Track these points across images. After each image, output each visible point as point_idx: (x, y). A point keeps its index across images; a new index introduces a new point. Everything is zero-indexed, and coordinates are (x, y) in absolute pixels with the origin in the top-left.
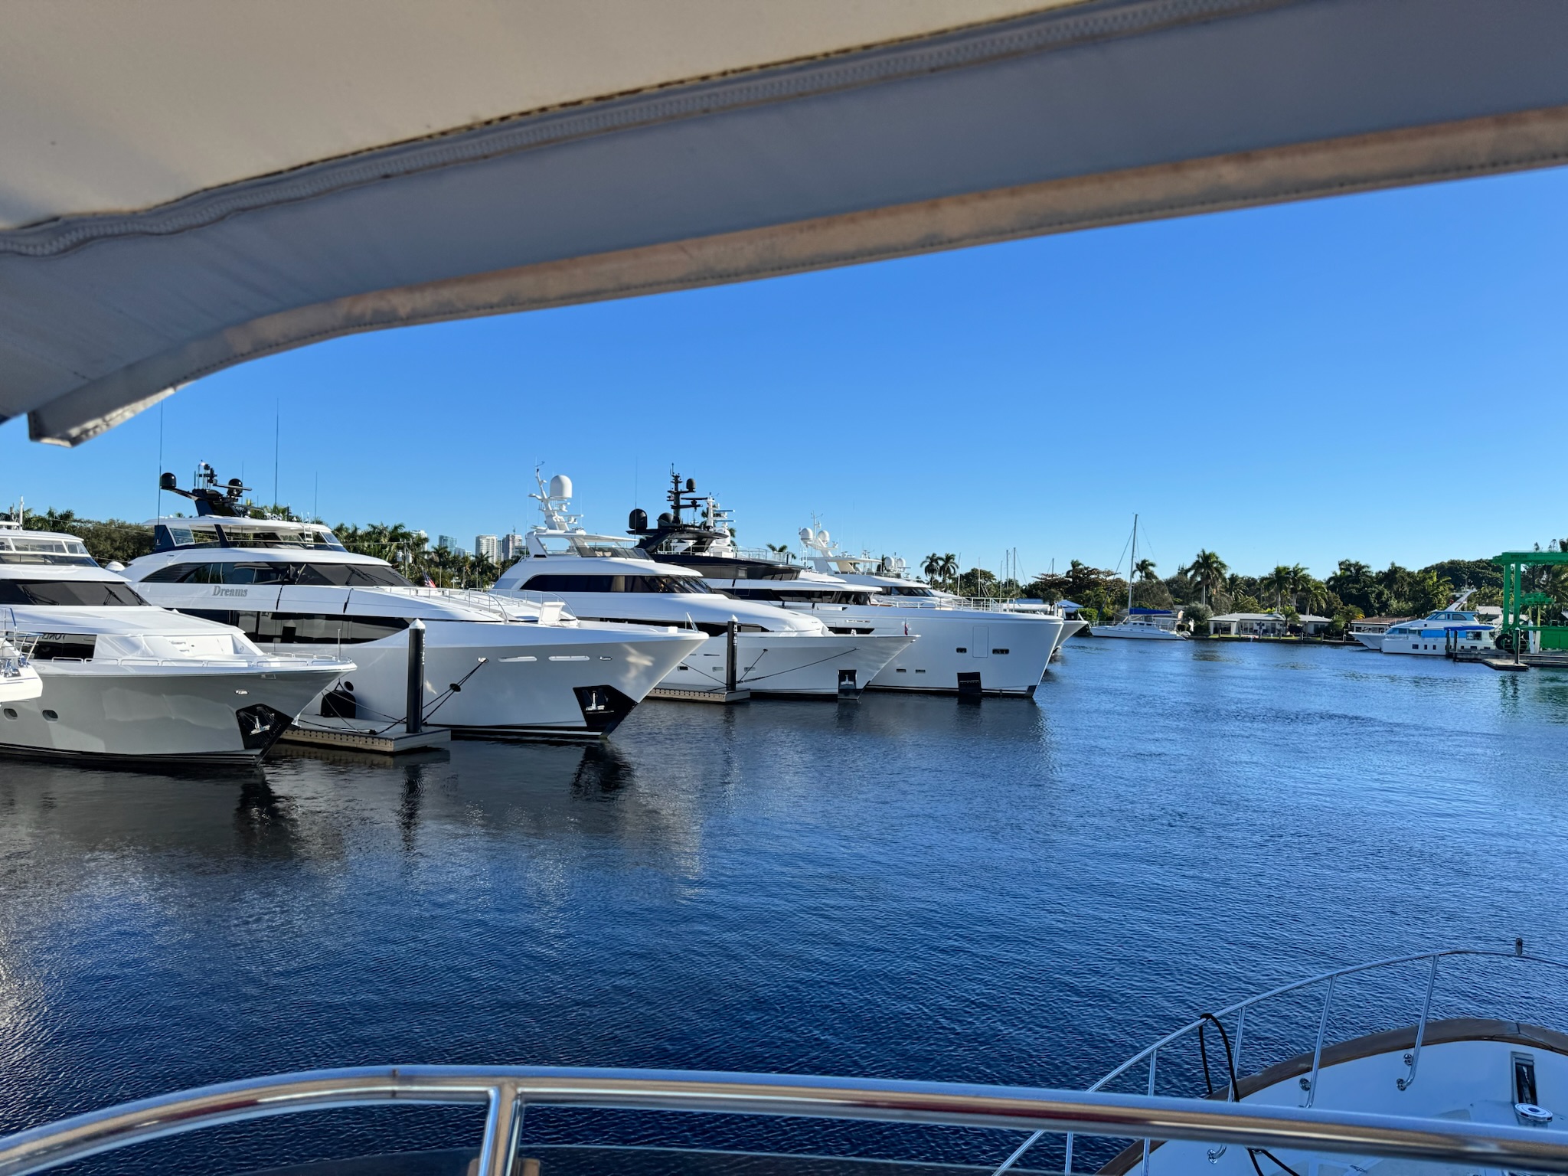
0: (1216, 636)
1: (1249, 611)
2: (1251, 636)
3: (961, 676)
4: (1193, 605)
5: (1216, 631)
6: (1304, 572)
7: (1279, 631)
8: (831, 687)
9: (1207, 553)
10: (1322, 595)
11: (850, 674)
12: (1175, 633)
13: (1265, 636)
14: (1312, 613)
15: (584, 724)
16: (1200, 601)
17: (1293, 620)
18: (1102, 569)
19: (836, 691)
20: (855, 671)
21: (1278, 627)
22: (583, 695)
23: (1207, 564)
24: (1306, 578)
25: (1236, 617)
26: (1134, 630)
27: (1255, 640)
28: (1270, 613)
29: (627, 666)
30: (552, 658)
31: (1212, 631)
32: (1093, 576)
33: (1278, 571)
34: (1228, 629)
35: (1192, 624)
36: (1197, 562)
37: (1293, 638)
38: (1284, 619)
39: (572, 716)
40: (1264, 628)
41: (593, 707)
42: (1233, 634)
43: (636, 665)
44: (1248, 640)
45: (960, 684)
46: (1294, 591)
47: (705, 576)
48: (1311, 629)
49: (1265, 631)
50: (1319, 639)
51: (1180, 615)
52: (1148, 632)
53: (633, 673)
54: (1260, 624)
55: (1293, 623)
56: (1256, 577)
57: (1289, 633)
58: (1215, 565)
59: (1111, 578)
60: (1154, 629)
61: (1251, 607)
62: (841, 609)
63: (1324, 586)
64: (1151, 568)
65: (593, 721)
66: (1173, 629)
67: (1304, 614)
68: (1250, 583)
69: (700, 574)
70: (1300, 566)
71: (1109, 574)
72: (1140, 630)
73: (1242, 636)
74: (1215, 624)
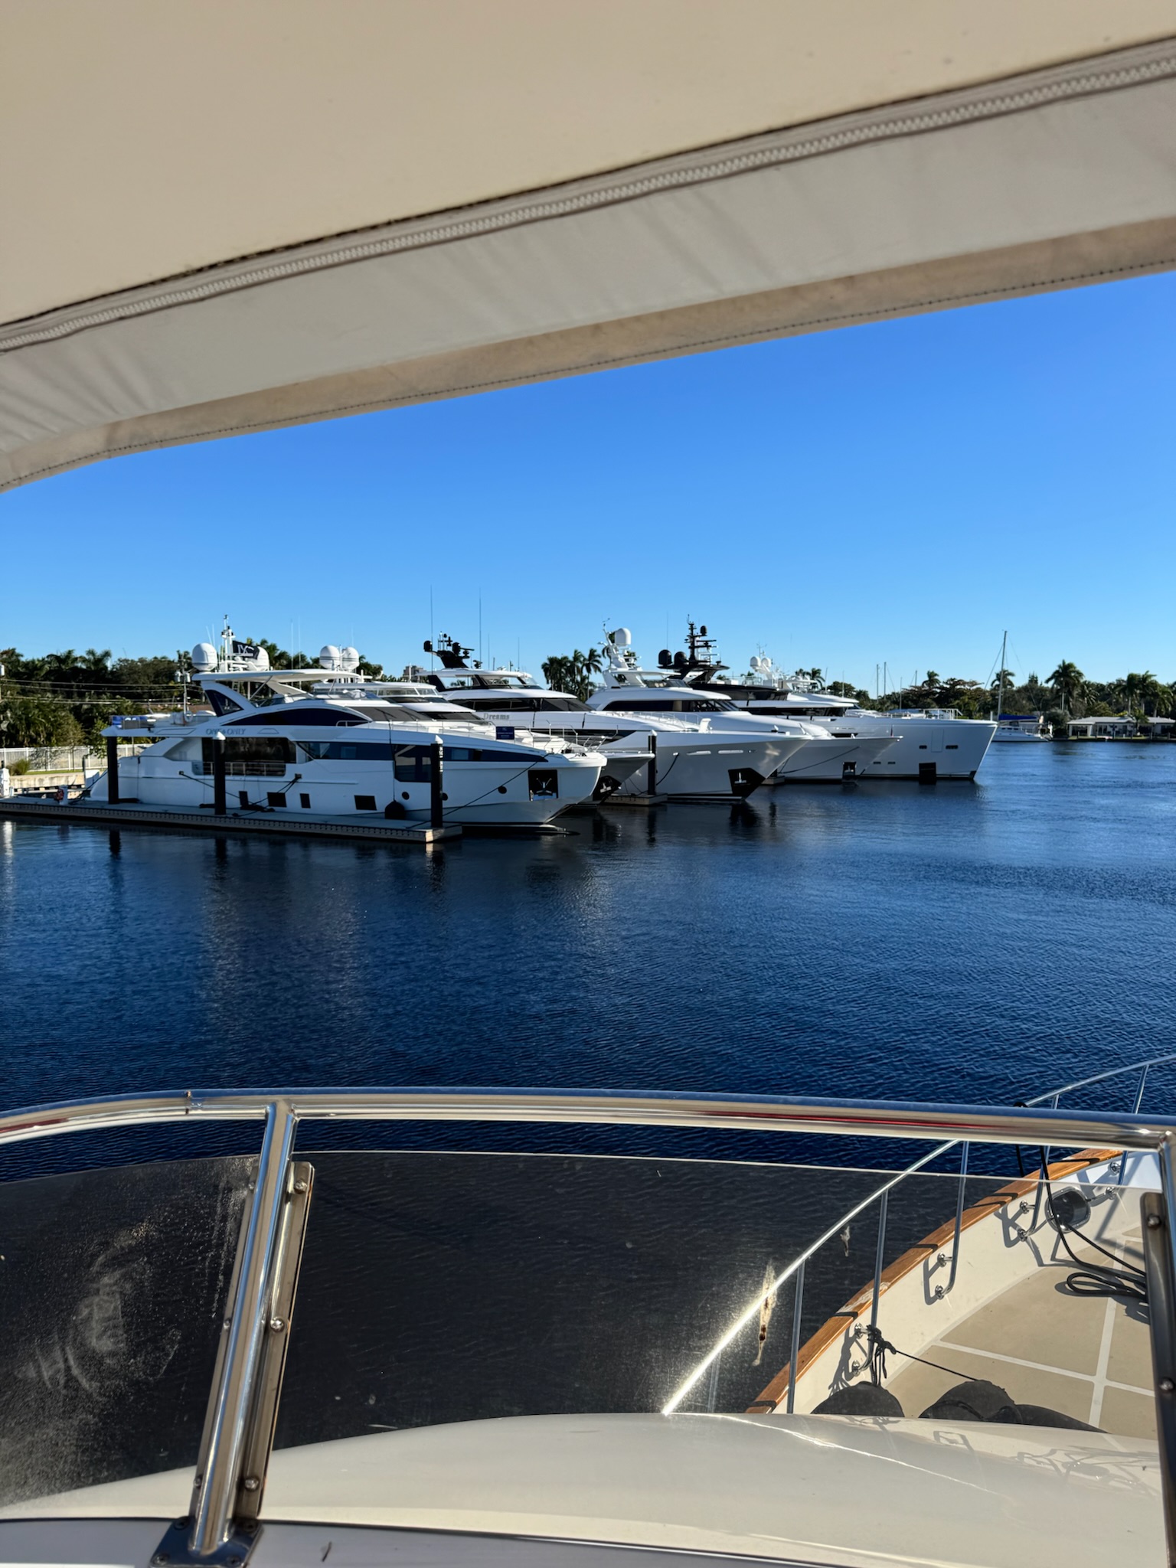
0: (1075, 738)
1: (1101, 716)
2: (1107, 737)
3: (922, 766)
4: (1053, 711)
5: (1074, 733)
6: (1153, 678)
7: (1131, 732)
8: (837, 773)
9: (1067, 663)
10: (1168, 699)
11: (852, 765)
12: (1039, 735)
13: (1119, 736)
14: (1160, 714)
15: (731, 792)
16: (1059, 706)
17: (1141, 722)
18: (967, 680)
19: (841, 777)
20: (855, 763)
21: (1129, 728)
22: (733, 774)
23: (1066, 674)
24: (1155, 685)
25: (1091, 721)
26: (1003, 734)
27: (1109, 740)
28: (1122, 717)
29: (764, 755)
30: (720, 752)
31: (1070, 734)
32: (958, 687)
33: (1131, 677)
34: (1084, 731)
35: (1051, 727)
36: (1057, 672)
37: (1143, 738)
38: (1135, 721)
39: (725, 787)
40: (1117, 729)
41: (740, 781)
42: (1089, 736)
43: (769, 755)
44: (1103, 740)
45: (920, 771)
46: (1142, 696)
47: (734, 699)
48: (1158, 730)
49: (1118, 733)
50: (1166, 738)
51: (1041, 721)
52: (1015, 735)
53: (767, 760)
54: (1113, 726)
55: (1143, 725)
56: (1105, 683)
57: (1139, 734)
58: (1073, 674)
59: (975, 687)
60: (1020, 732)
61: (1103, 712)
62: (829, 720)
63: (1169, 690)
64: (1010, 678)
65: (737, 789)
66: (1037, 733)
67: (1152, 716)
68: (1100, 688)
69: (728, 698)
70: (1149, 673)
71: (973, 683)
72: (1008, 734)
73: (1098, 737)
74: (1073, 727)
